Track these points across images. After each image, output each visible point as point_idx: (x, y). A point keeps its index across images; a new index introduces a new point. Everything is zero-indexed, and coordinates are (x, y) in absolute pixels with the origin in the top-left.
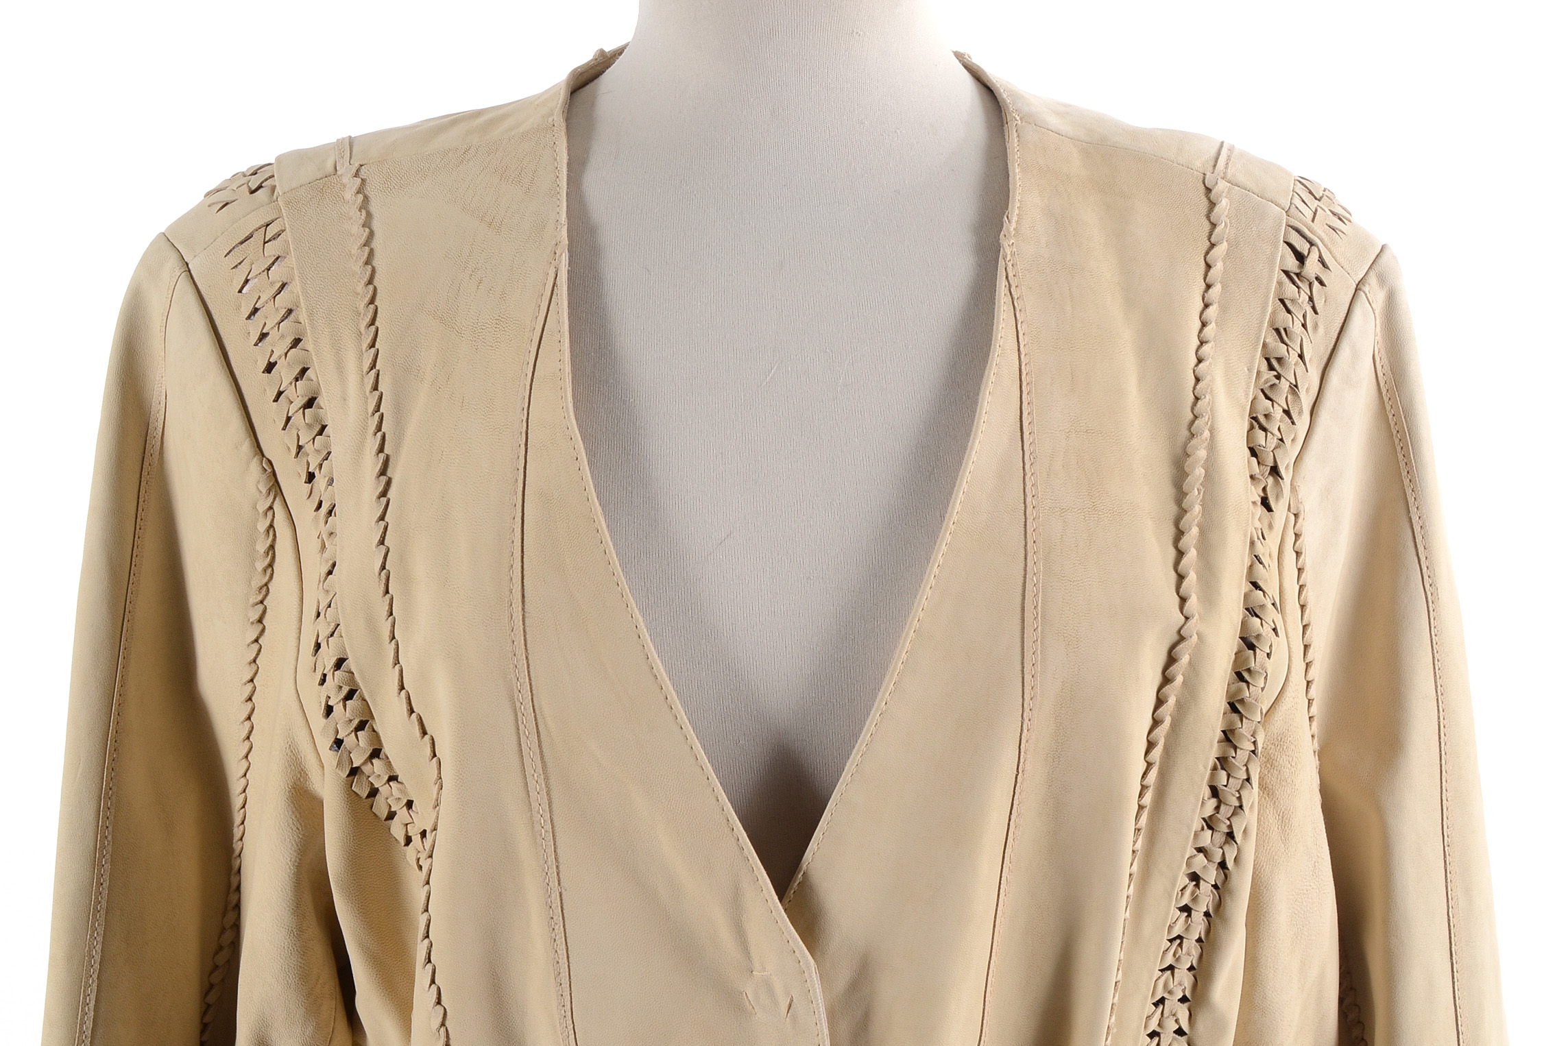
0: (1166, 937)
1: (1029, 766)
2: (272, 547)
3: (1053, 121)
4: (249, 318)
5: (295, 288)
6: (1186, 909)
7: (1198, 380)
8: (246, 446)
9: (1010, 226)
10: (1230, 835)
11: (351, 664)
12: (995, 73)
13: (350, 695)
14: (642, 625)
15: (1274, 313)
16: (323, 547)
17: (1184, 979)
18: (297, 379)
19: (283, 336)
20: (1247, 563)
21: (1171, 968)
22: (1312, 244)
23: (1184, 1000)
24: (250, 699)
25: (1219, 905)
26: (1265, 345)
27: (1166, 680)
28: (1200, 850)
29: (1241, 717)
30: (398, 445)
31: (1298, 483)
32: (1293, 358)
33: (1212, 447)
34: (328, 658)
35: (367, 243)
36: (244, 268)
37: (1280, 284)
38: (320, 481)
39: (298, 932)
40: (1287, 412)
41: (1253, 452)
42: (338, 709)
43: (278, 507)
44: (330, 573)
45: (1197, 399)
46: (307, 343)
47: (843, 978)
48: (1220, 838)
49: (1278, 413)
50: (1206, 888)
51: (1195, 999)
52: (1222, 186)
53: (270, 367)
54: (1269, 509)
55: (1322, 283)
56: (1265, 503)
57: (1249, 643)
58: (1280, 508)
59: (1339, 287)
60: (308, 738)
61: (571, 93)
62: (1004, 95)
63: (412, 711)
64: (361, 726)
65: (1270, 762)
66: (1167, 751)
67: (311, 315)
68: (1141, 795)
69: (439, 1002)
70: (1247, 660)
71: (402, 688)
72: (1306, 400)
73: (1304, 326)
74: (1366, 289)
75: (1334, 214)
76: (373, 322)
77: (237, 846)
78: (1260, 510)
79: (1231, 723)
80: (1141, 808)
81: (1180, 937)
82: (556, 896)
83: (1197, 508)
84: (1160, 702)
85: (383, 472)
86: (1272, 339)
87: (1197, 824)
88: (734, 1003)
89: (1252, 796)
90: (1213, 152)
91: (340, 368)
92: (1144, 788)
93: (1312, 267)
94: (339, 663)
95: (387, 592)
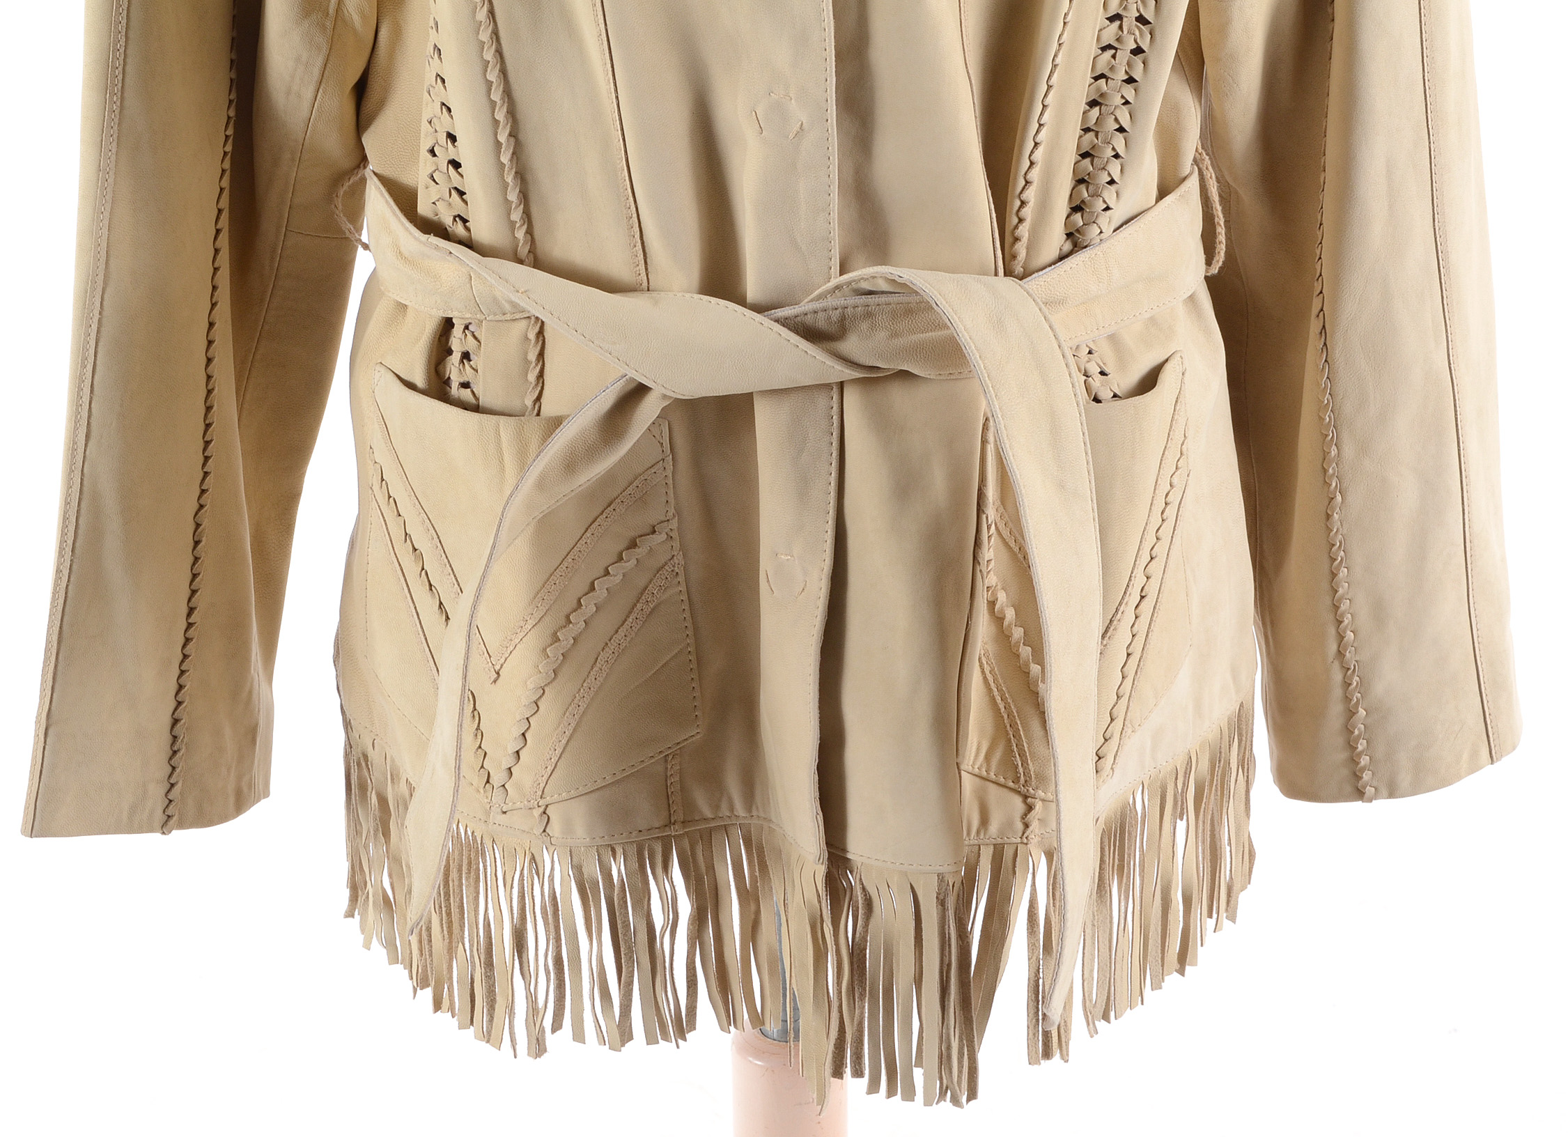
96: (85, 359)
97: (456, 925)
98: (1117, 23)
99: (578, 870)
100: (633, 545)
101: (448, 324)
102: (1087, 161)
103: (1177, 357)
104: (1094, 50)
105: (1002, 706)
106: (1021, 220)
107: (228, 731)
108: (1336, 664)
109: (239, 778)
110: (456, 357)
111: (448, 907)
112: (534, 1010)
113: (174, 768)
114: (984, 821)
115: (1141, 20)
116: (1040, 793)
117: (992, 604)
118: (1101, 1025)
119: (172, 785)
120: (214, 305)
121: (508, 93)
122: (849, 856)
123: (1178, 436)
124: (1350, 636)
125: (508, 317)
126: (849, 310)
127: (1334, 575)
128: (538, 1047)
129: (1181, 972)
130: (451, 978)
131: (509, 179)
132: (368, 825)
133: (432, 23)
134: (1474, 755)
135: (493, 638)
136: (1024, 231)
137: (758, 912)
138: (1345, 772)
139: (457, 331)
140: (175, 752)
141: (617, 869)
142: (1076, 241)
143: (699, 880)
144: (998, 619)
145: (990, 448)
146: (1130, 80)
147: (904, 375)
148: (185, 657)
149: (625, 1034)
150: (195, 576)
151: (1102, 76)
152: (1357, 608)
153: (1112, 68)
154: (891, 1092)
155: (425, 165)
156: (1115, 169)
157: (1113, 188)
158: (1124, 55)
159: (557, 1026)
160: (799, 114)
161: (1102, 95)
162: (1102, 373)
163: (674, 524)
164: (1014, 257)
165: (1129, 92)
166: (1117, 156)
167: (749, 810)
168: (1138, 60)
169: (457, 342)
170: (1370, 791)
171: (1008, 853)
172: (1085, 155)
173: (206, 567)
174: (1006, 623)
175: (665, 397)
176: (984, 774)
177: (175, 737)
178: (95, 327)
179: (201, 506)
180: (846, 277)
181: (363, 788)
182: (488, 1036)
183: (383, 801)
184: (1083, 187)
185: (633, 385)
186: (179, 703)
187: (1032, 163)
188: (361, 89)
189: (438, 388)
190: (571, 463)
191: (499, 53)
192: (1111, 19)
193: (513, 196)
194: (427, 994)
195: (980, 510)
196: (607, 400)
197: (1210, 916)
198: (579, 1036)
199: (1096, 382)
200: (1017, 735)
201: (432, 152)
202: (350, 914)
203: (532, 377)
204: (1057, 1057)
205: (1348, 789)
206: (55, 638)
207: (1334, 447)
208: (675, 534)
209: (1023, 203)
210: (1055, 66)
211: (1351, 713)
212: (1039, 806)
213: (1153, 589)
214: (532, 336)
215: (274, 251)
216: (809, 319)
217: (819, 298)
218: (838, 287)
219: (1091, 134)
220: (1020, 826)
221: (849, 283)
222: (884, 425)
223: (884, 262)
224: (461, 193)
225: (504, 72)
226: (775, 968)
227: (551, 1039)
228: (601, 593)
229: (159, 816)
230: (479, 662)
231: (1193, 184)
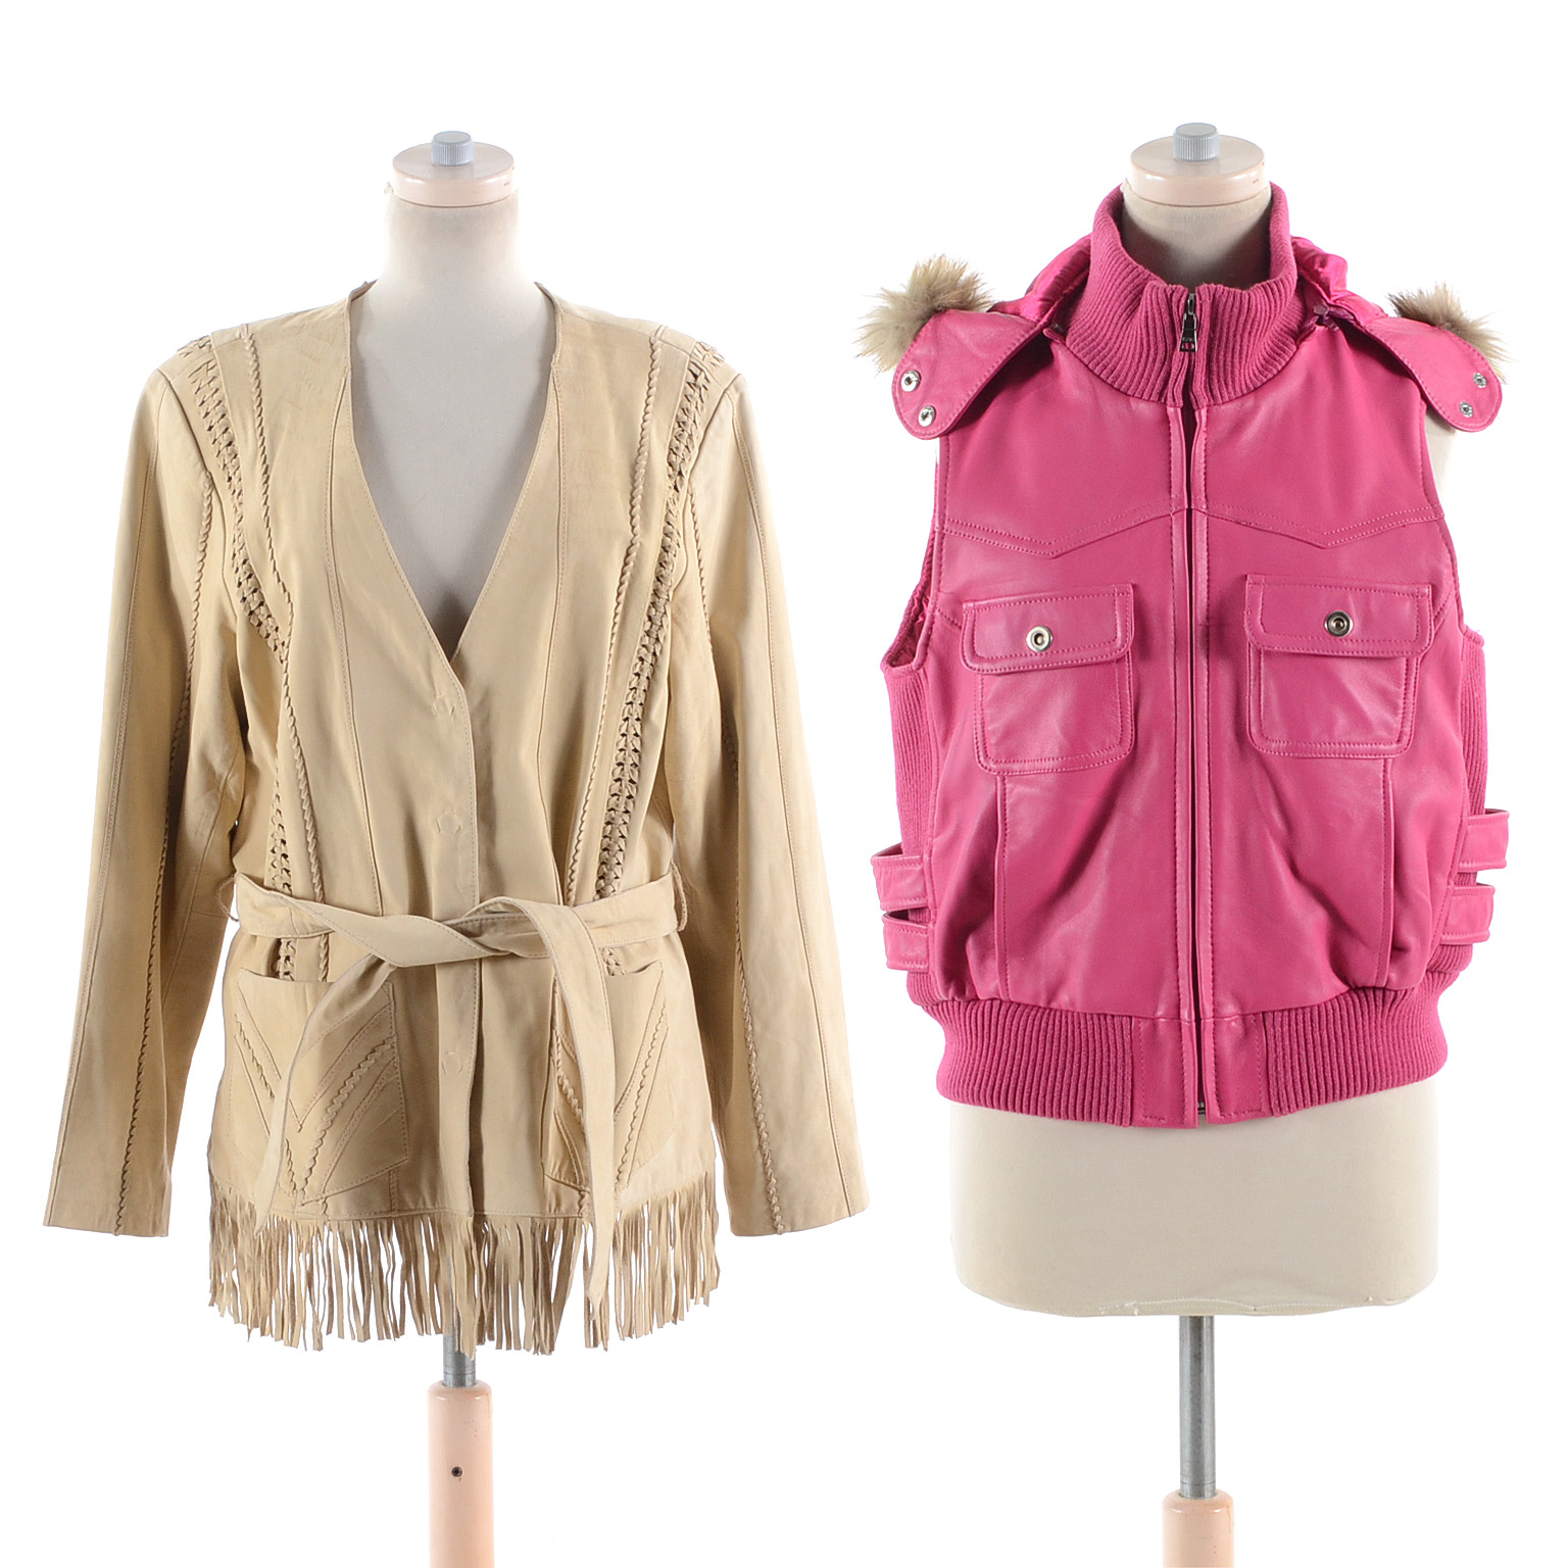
0: (628, 687)
1: (561, 601)
2: (210, 514)
3: (579, 313)
4: (200, 405)
5: (223, 390)
6: (637, 674)
7: (643, 430)
8: (199, 465)
9: (556, 359)
10: (658, 639)
11: (251, 562)
12: (553, 292)
13: (250, 576)
14: (385, 534)
15: (681, 402)
16: (236, 511)
17: (637, 710)
18: (223, 433)
19: (217, 414)
20: (665, 513)
21: (631, 703)
22: (702, 370)
23: (638, 719)
24: (198, 590)
25: (653, 673)
26: (677, 416)
27: (626, 564)
28: (644, 646)
29: (662, 583)
30: (272, 460)
31: (692, 480)
32: (691, 422)
33: (649, 459)
34: (239, 560)
35: (257, 369)
36: (198, 382)
37: (685, 388)
38: (235, 480)
39: (221, 698)
40: (687, 447)
41: (670, 465)
42: (244, 583)
43: (214, 494)
44: (240, 521)
45: (642, 438)
46: (229, 416)
47: (477, 700)
48: (653, 641)
49: (682, 447)
50: (647, 664)
51: (644, 719)
52: (659, 342)
53: (210, 428)
54: (677, 491)
55: (706, 389)
56: (676, 488)
57: (665, 549)
58: (683, 491)
59: (715, 391)
60: (228, 601)
61: (352, 300)
62: (556, 301)
63: (279, 580)
64: (255, 591)
65: (679, 610)
66: (626, 597)
67: (230, 402)
68: (615, 617)
69: (292, 714)
70: (664, 557)
71: (275, 569)
72: (697, 444)
73: (696, 408)
74: (728, 392)
75: (714, 357)
76: (260, 405)
77: (189, 667)
78: (673, 491)
79: (657, 586)
80: (615, 623)
81: (634, 688)
82: (346, 661)
83: (641, 487)
84: (623, 574)
85: (265, 472)
86: (680, 413)
87: (642, 633)
88: (426, 710)
89: (667, 621)
90: (656, 328)
91: (244, 427)
92: (616, 614)
93: (701, 381)
94: (244, 562)
95: (268, 526)
96: (88, 966)
97: (275, 1279)
98: (619, 783)
99: (342, 1234)
100: (373, 1051)
101: (278, 943)
102: (606, 852)
103: (658, 963)
104: (608, 796)
105: (567, 1141)
106: (572, 881)
107: (150, 1185)
108: (759, 1152)
109: (155, 1215)
110: (283, 959)
111: (271, 1269)
112: (316, 1322)
113: (123, 1198)
114: (558, 1205)
115: (631, 781)
116: (588, 1189)
117: (561, 1086)
118: (627, 1339)
119: (121, 1208)
120: (153, 946)
121: (313, 816)
122: (485, 1213)
123: (660, 1003)
124: (765, 1135)
125: (310, 935)
126: (484, 921)
127: (754, 1100)
128: (319, 1346)
129: (675, 1322)
130: (271, 1313)
131: (313, 861)
132: (224, 1241)
133: (275, 784)
134: (839, 1210)
135: (298, 1105)
136: (574, 886)
137: (439, 1266)
138: (767, 1217)
139: (283, 946)
140: (123, 1190)
141: (364, 1235)
142: (601, 893)
143: (407, 1245)
144: (564, 1094)
145: (557, 995)
146: (627, 812)
147: (513, 956)
148: (131, 1136)
149: (367, 1336)
150: (138, 1092)
151: (612, 809)
152: (768, 1119)
153: (617, 806)
154: (509, 1347)
155: (270, 857)
156: (620, 856)
157: (619, 866)
158: (623, 799)
159: (329, 1332)
160: (458, 821)
161: (613, 819)
162: (617, 964)
163: (395, 1039)
164: (569, 900)
165: (626, 818)
166: (621, 850)
167: (434, 1204)
168: (630, 801)
169: (282, 953)
170: (780, 1227)
171: (571, 1222)
172: (604, 850)
173: (144, 1087)
174: (568, 1096)
175: (390, 965)
176: (558, 1178)
177: (124, 1181)
178: (94, 949)
179: (142, 1054)
180: (482, 904)
181: (223, 1221)
182: (291, 1343)
183: (234, 1223)
184: (604, 866)
185: (375, 960)
186: (127, 1162)
187: (577, 851)
188: (233, 834)
189: (273, 972)
190: (342, 1003)
191: (309, 795)
192: (616, 780)
193: (314, 870)
194: (257, 1331)
195: (552, 1028)
196: (361, 969)
197: (692, 1297)
198: (341, 1335)
199: (613, 967)
200: (575, 1156)
201: (273, 851)
202: (212, 1304)
203: (322, 966)
204: (601, 1345)
205: (769, 1227)
206: (66, 1116)
207: (750, 1026)
208: (395, 1045)
209: (573, 872)
210: (587, 801)
211: (768, 1181)
212: (587, 1196)
213: (648, 1083)
214: (322, 945)
215: (183, 923)
216: (464, 926)
217: (469, 916)
218: (478, 910)
219: (607, 839)
220: (577, 1207)
221: (484, 907)
222: (502, 982)
223: (502, 895)
224: (288, 871)
225: (311, 805)
226: (447, 1297)
227: (325, 1339)
228: (356, 1078)
229: (114, 1225)
230: (291, 1121)
231: (668, 879)
